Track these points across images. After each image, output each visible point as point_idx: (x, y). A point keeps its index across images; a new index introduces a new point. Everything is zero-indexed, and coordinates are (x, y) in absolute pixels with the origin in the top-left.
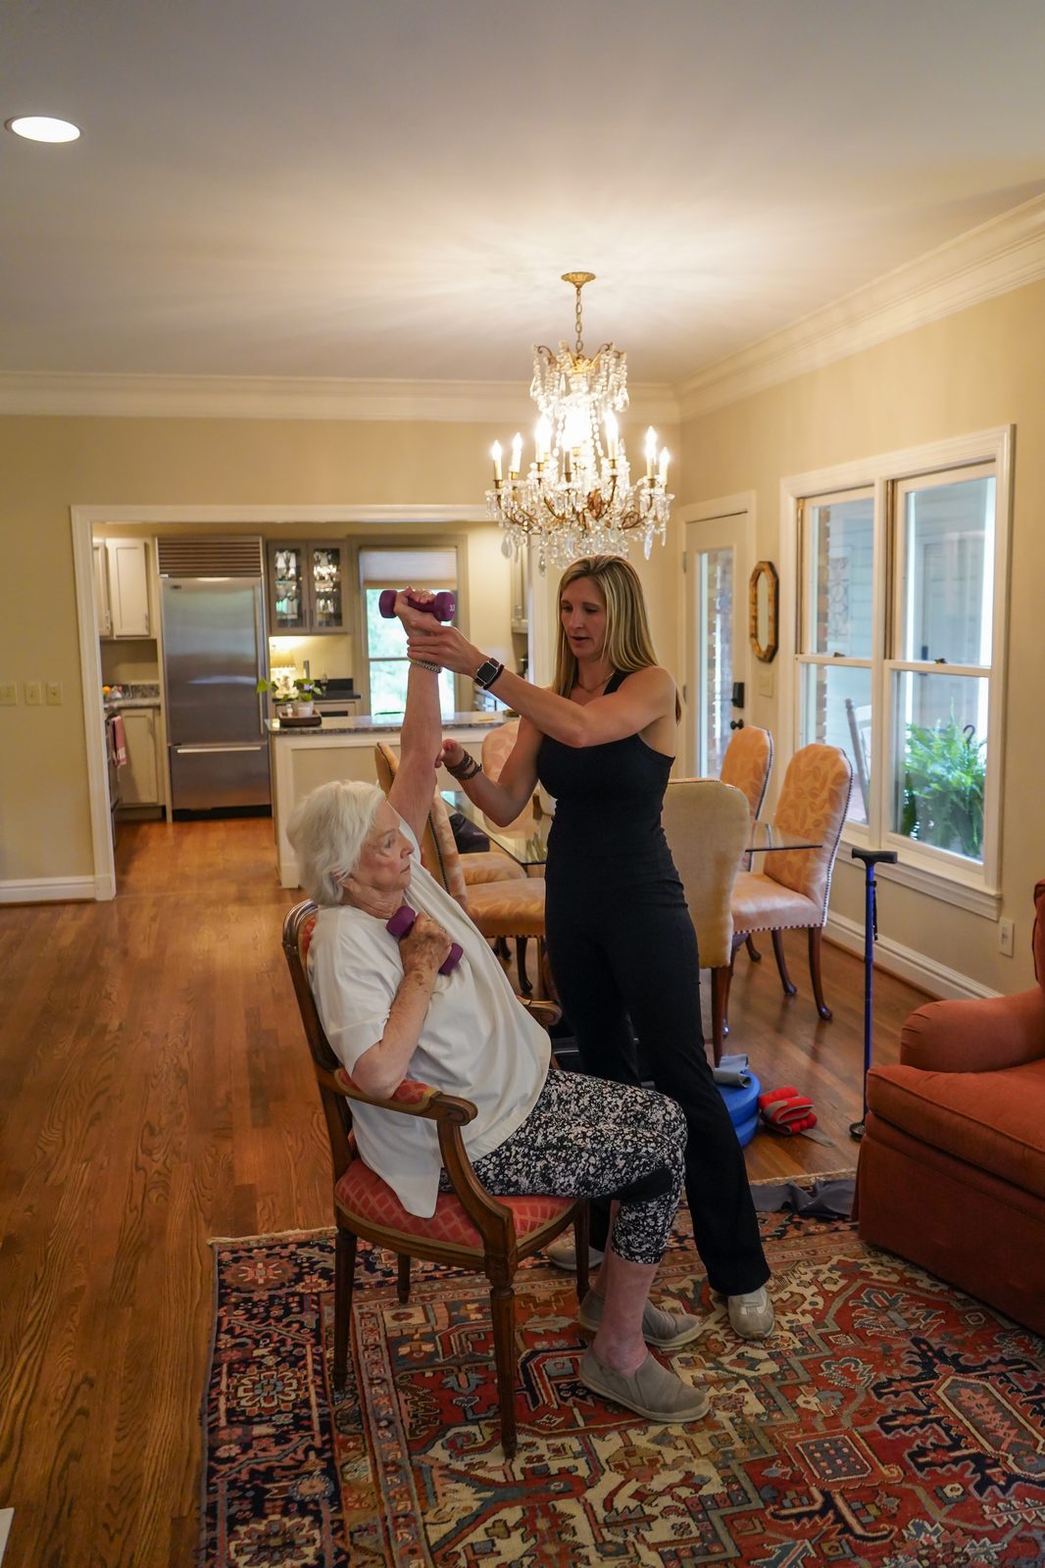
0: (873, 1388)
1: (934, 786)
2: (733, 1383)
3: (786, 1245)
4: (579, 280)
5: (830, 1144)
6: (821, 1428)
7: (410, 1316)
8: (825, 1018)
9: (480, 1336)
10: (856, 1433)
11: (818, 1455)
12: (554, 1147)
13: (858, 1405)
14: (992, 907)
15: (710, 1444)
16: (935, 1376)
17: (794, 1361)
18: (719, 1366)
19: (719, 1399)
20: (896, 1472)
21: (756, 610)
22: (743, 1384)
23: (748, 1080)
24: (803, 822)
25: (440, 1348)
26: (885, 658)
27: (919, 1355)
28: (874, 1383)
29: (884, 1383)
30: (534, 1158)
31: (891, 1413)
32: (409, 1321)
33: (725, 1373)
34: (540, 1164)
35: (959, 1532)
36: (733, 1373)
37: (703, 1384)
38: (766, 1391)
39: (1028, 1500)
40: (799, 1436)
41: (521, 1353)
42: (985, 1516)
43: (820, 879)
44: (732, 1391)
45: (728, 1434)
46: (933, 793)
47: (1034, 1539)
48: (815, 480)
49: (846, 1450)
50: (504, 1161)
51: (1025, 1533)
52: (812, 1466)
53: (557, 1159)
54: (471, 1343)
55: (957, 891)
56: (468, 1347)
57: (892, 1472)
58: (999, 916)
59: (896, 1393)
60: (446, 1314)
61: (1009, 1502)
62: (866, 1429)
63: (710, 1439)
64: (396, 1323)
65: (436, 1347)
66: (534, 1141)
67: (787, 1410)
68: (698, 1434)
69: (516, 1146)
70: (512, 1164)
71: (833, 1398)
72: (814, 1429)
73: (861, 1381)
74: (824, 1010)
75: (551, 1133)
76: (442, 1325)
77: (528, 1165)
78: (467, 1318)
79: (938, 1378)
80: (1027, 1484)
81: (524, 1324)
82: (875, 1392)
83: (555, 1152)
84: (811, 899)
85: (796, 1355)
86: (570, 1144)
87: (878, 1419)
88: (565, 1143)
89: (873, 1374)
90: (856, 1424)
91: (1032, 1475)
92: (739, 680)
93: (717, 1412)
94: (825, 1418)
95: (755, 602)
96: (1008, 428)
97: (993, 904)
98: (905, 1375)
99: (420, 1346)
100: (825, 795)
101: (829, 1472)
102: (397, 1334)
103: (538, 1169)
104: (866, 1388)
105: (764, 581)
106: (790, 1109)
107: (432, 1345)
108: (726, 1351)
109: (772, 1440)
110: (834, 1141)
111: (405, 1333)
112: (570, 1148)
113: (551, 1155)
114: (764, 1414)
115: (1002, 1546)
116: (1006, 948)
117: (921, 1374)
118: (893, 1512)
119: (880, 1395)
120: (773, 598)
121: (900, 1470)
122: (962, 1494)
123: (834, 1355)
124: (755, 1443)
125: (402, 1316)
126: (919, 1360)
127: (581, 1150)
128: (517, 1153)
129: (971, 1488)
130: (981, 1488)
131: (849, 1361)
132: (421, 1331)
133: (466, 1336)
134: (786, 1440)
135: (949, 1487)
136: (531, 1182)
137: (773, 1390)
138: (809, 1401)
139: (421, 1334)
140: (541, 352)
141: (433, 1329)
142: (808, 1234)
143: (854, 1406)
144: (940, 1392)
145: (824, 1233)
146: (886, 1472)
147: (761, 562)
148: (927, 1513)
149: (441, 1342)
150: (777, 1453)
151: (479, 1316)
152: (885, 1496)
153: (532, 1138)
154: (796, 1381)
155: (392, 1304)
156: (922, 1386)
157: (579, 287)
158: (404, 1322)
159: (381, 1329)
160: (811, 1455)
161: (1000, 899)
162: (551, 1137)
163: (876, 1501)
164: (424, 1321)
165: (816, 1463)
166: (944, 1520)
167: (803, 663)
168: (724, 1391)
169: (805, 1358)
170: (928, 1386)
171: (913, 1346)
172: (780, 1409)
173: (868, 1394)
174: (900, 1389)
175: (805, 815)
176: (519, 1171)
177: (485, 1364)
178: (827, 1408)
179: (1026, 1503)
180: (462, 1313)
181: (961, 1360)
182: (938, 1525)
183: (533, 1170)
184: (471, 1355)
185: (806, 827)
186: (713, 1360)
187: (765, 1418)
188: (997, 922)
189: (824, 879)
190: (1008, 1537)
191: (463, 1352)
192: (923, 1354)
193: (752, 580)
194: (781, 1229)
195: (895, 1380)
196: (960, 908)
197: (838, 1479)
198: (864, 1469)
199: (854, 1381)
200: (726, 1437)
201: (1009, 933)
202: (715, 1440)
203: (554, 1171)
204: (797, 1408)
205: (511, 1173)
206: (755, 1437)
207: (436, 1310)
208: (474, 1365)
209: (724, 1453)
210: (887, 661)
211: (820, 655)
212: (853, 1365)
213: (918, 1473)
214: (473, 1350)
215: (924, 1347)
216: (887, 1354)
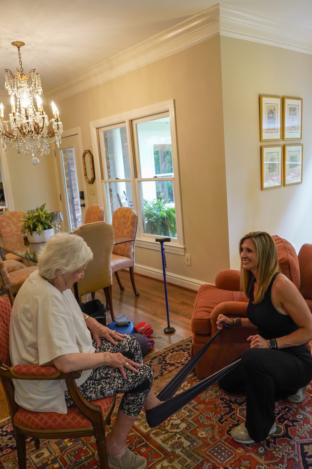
0: (218, 421)
1: (155, 217)
2: (175, 436)
3: (165, 377)
4: (19, 45)
5: (160, 337)
6: (211, 443)
7: (43, 454)
8: (137, 295)
9: (75, 453)
10: (222, 440)
11: (215, 454)
12: (104, 378)
13: (217, 429)
14: (183, 252)
15: (180, 465)
16: (233, 410)
17: (190, 420)
18: (167, 432)
19: (174, 445)
20: (242, 451)
21: (85, 167)
22: (178, 436)
23: (129, 323)
24: (123, 233)
25: (61, 464)
26: (135, 178)
27: (225, 404)
28: (218, 419)
29: (221, 418)
30: (97, 384)
31: (229, 429)
32: (44, 456)
33: (170, 433)
34: (99, 387)
35: (271, 465)
36: (173, 432)
37: (166, 440)
38: (187, 435)
39: (283, 444)
40: (206, 449)
41: (95, 453)
42: (275, 455)
43: (131, 251)
44: (176, 440)
45: (183, 458)
46: (155, 219)
47: (292, 458)
48: (103, 122)
49: (223, 448)
50: (85, 388)
51: (289, 457)
52: (216, 459)
53: (106, 384)
54: (73, 456)
55: (169, 248)
56: (73, 459)
57: (240, 451)
58: (185, 254)
59: (226, 420)
60: (57, 447)
61: (278, 447)
62: (224, 438)
63: (178, 462)
64: (38, 460)
65: (59, 464)
66: (96, 377)
67: (197, 441)
68: (174, 462)
69: (89, 380)
70: (88, 389)
71: (209, 429)
72: (209, 445)
73: (213, 420)
74: (137, 293)
75: (101, 372)
76: (58, 453)
77: (95, 388)
78: (67, 446)
79: (235, 410)
80: (280, 439)
81: (90, 440)
82: (220, 422)
83: (105, 380)
84: (130, 258)
85: (189, 417)
86: (110, 376)
87: (226, 432)
88: (108, 376)
89: (216, 416)
90: (221, 437)
91: (279, 434)
92: (82, 190)
93: (176, 450)
94: (210, 438)
95: (85, 164)
96: (172, 101)
97: (183, 250)
98: (225, 413)
99: (53, 466)
100: (129, 223)
101: (222, 459)
102: (40, 464)
103: (99, 389)
104: (217, 422)
105: (88, 157)
106: (146, 329)
107: (58, 464)
108: (166, 424)
109: (199, 455)
110: (161, 336)
111: (44, 463)
112: (110, 377)
113: (104, 382)
114: (191, 445)
115: (286, 465)
116: (189, 263)
117: (229, 410)
118: (249, 466)
119: (222, 423)
120: (92, 162)
121: (243, 449)
122: (265, 450)
123: (201, 413)
124: (194, 458)
125: (40, 455)
126: (226, 406)
127: (115, 378)
128: (90, 383)
129: (266, 447)
130: (268, 445)
131: (206, 414)
132: (50, 459)
133: (70, 454)
134: (203, 452)
135: (259, 449)
136: (96, 395)
137: (189, 434)
138: (202, 434)
139: (51, 461)
140: (7, 72)
141: (55, 456)
142: (170, 372)
143: (216, 430)
144: (238, 415)
145: (174, 369)
146: (239, 452)
147: (85, 150)
148: (259, 462)
149: (60, 461)
150: (203, 459)
151: (71, 443)
152: (244, 461)
153: (95, 375)
154: (194, 428)
155: (33, 451)
156: (232, 415)
157: (19, 48)
158: (41, 457)
159: (33, 465)
160: (213, 454)
161: (185, 249)
162: (102, 374)
163: (242, 464)
164: (49, 454)
165: (217, 457)
166: (265, 463)
167: (105, 182)
168: (173, 441)
169: (192, 417)
170: (234, 414)
171: (222, 401)
172: (195, 441)
173: (218, 424)
174: (227, 418)
175: (123, 231)
176: (91, 391)
177: (82, 464)
178: (209, 434)
179: (283, 446)
180: (64, 444)
181: (238, 401)
182: (264, 465)
183: (97, 390)
184: (75, 462)
185: (124, 235)
186: (164, 430)
187: (192, 446)
188: (185, 256)
189: (133, 251)
190: (285, 461)
191: (71, 462)
192: (226, 403)
193: (83, 157)
194: (160, 372)
195: (223, 416)
196: (171, 253)
197: (227, 461)
198: (232, 454)
199: (211, 421)
200: (183, 459)
201: (189, 259)
202: (180, 462)
203: (105, 389)
204: (199, 438)
205: (88, 393)
206: (193, 456)
207: (53, 447)
208: (78, 466)
209: (186, 466)
210: (136, 179)
211: (109, 179)
212: (208, 415)
213: (248, 448)
214: (75, 459)
215: (225, 400)
216: (216, 407)
